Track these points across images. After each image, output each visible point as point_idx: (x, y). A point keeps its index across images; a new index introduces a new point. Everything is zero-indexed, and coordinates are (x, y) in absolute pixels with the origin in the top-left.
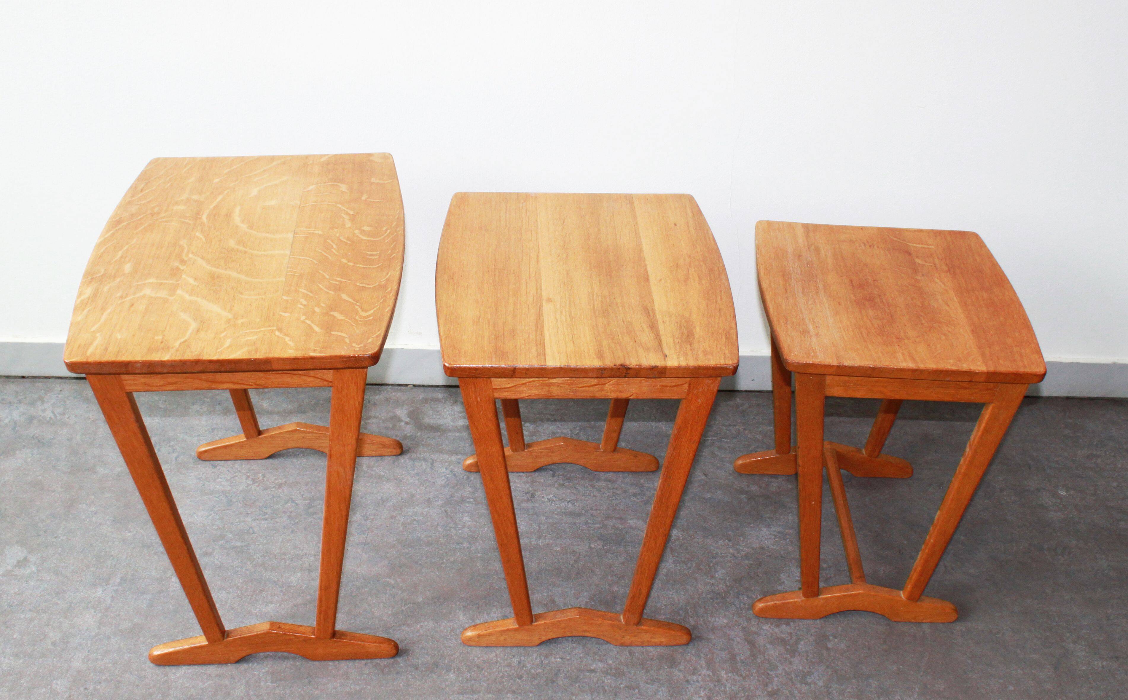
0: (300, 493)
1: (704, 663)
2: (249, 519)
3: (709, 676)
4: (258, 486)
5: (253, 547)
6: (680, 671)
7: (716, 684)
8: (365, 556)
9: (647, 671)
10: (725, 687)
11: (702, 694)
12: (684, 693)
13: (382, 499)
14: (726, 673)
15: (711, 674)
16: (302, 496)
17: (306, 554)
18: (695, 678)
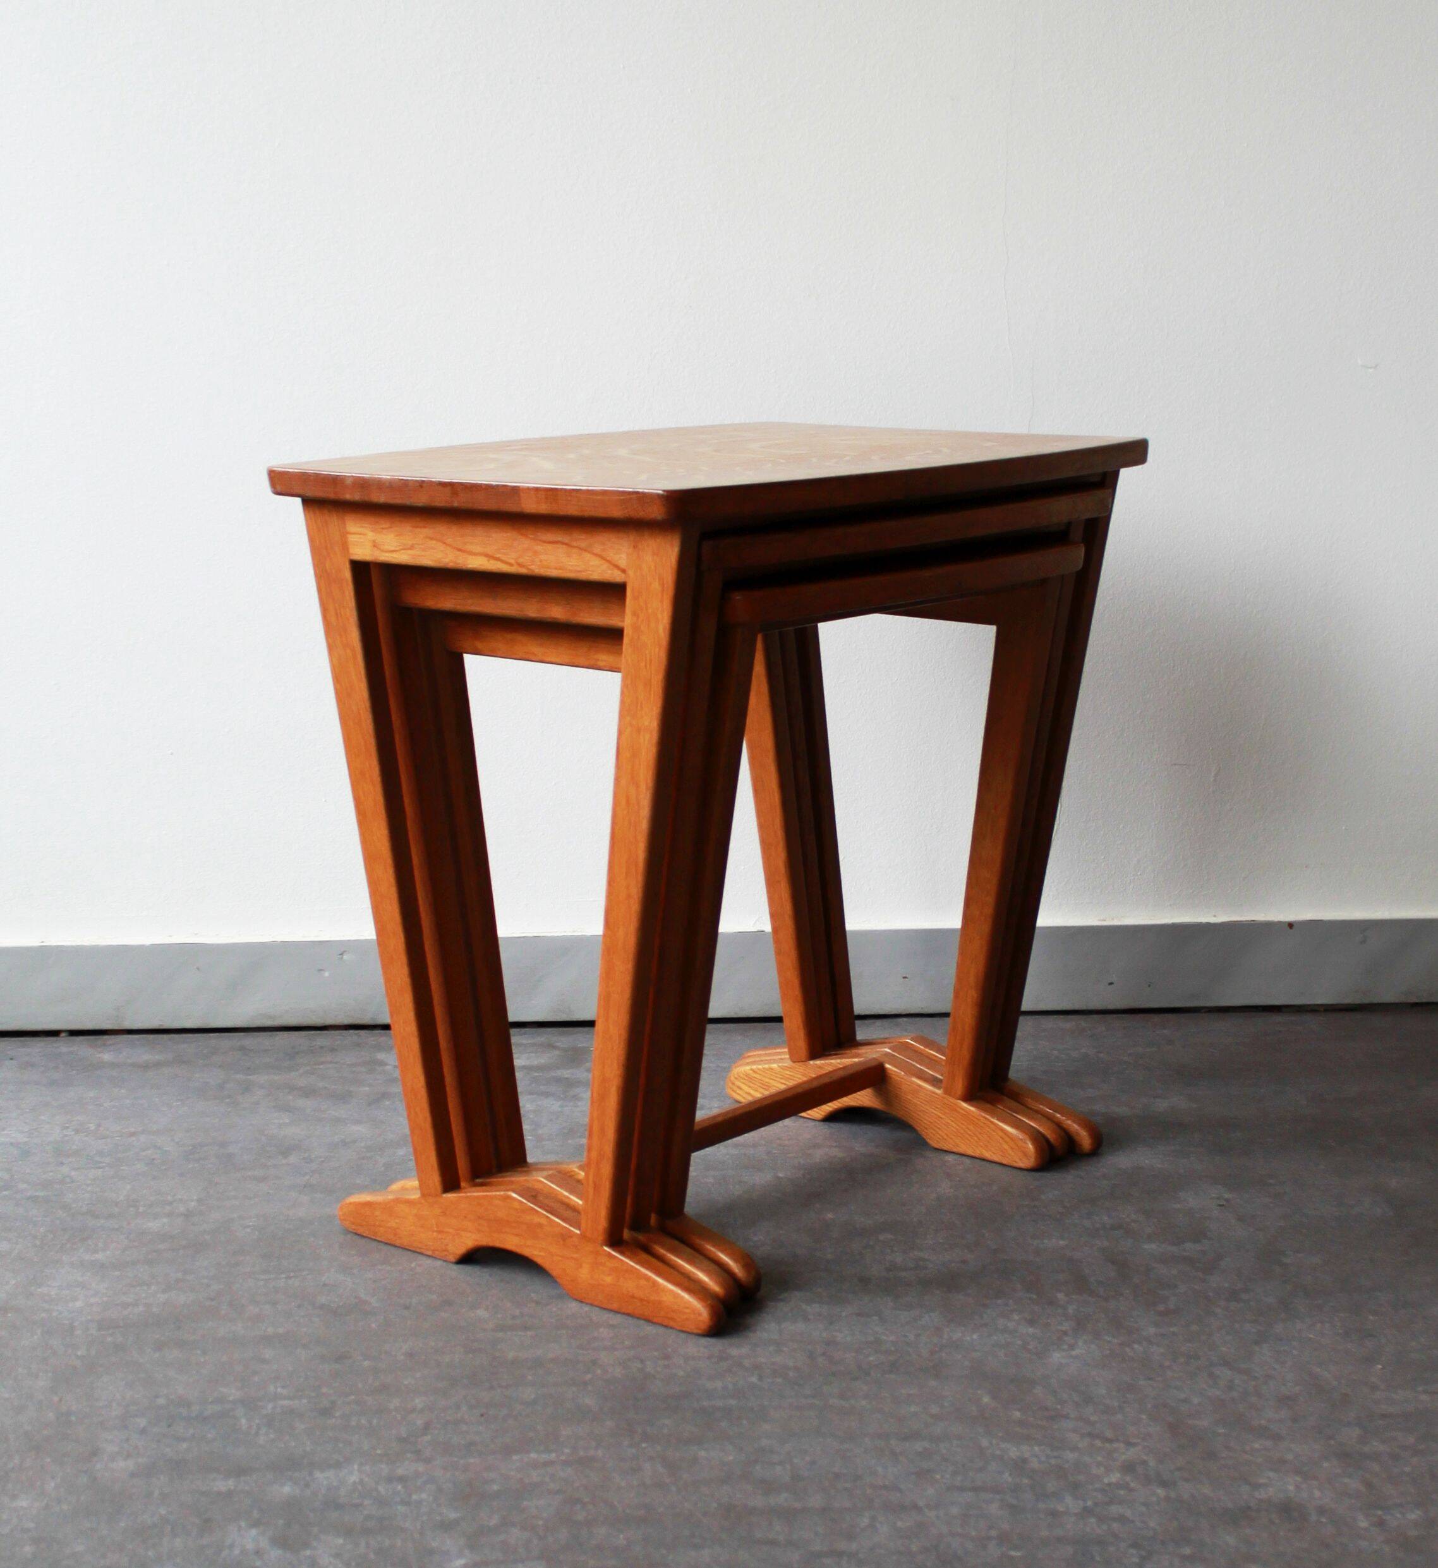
2: (65, 1169)
3: (1030, 1299)
4: (86, 1136)
5: (70, 1195)
7: (1046, 1306)
10: (1065, 1309)
15: (1034, 1296)
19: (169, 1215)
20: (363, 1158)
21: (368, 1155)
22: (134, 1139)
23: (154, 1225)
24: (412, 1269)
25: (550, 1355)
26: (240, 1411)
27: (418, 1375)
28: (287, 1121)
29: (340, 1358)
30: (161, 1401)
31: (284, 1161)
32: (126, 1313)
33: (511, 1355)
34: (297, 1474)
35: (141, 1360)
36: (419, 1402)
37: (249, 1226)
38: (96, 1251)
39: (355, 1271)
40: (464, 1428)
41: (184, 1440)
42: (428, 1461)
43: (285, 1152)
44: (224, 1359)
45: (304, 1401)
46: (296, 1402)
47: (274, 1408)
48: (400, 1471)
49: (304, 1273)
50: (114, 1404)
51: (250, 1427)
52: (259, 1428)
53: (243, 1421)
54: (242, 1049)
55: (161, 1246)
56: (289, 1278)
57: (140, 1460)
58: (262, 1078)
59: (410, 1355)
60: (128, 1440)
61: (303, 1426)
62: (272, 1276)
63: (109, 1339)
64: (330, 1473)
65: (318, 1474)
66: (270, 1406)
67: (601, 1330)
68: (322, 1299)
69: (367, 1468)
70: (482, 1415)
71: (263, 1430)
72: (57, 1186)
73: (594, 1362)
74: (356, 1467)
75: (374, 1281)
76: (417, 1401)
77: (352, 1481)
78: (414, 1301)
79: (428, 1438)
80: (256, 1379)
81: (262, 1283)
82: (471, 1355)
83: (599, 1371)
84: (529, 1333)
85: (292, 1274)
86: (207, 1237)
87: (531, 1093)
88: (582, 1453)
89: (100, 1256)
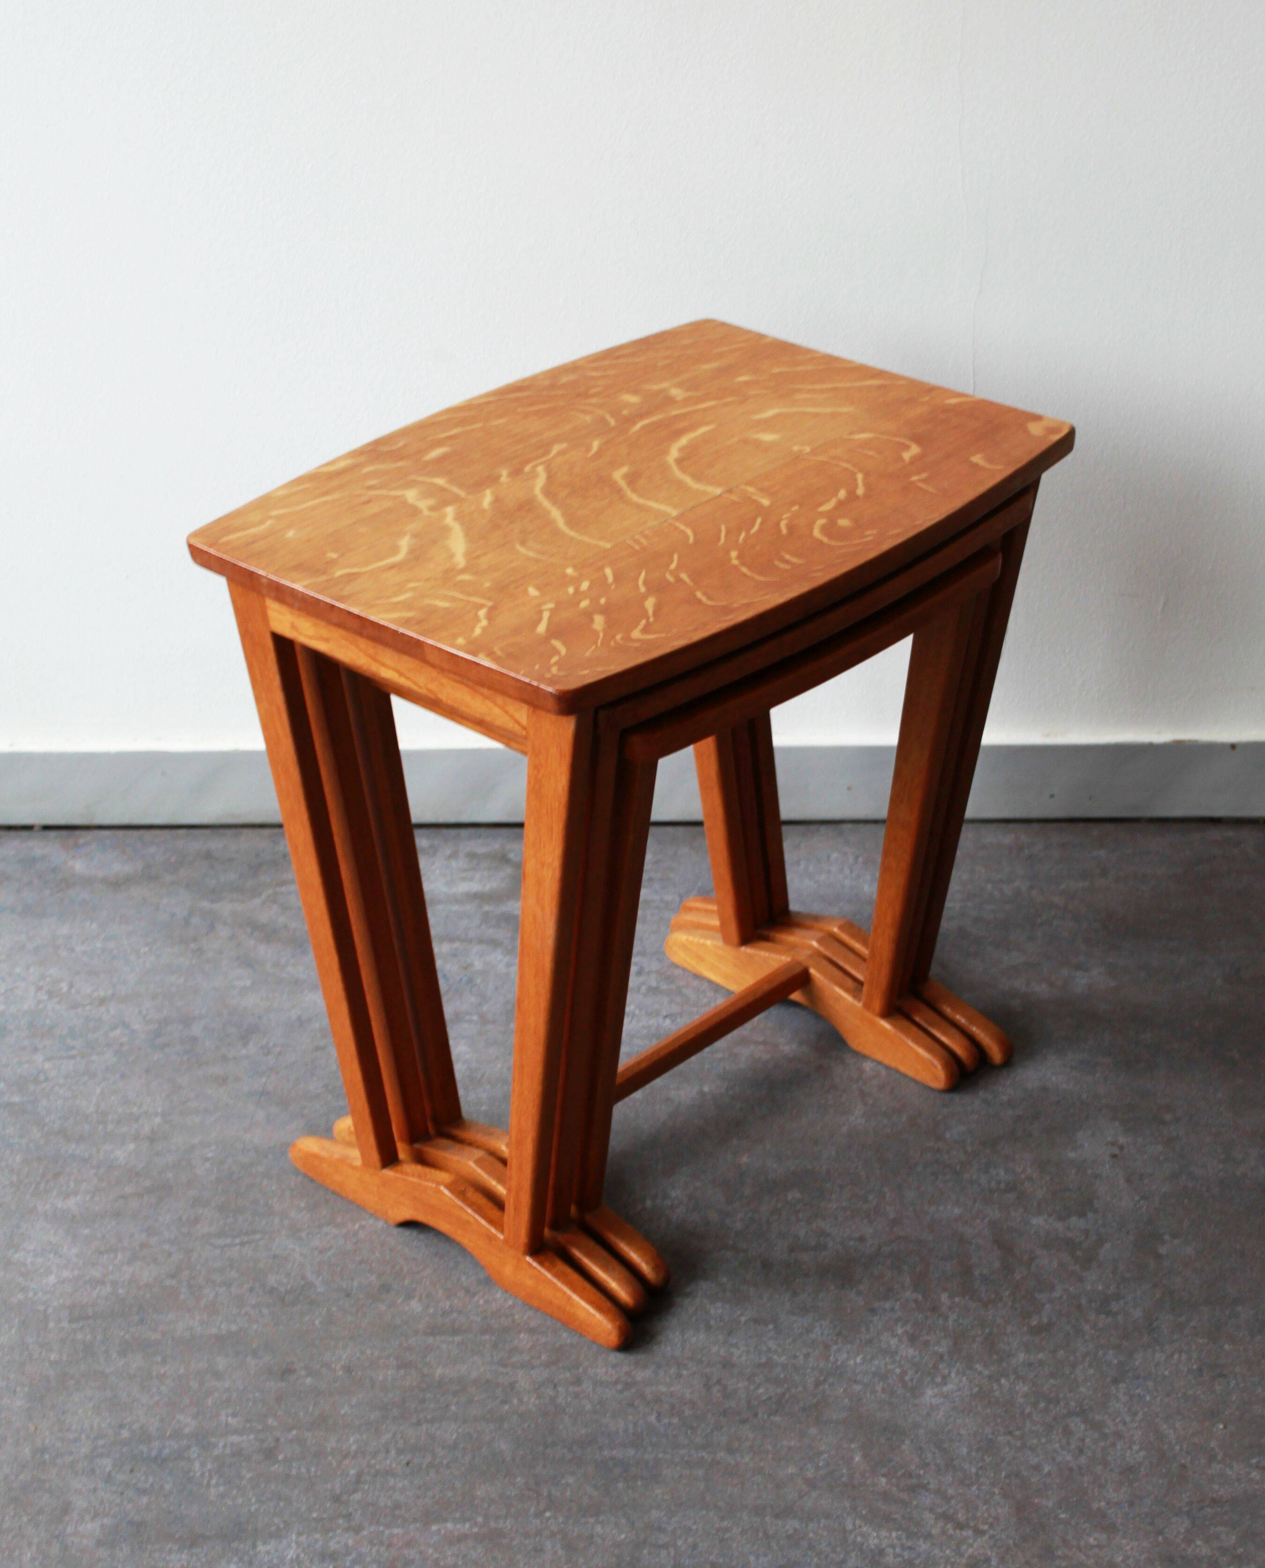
0: (140, 1012)
1: (907, 1280)
2: (39, 1058)
3: (916, 1301)
4: (59, 1003)
5: (44, 1102)
6: (859, 1293)
7: (929, 1314)
8: (261, 1115)
9: (795, 1294)
10: (946, 1318)
11: (900, 1331)
12: (863, 1330)
13: (299, 1018)
14: (951, 1297)
15: (920, 1297)
16: (144, 1017)
17: (146, 1113)
18: (888, 1305)
19: (136, 1138)
20: (317, 1048)
21: (322, 1043)
22: (103, 1009)
23: (122, 1154)
24: (356, 1234)
25: (474, 1374)
26: (194, 1452)
27: (354, 1402)
28: (248, 983)
29: (287, 1372)
30: (125, 1433)
31: (244, 1052)
32: (95, 1294)
33: (439, 1371)
34: (241, 1546)
35: (107, 1371)
36: (352, 1443)
37: (208, 1159)
38: (67, 1196)
39: (303, 1234)
40: (392, 1482)
41: (144, 1492)
42: (357, 1530)
43: (245, 1037)
44: (182, 1371)
45: (252, 1437)
46: (245, 1437)
47: (225, 1446)
48: (333, 1545)
49: (258, 1236)
50: (83, 1436)
51: (203, 1474)
52: (211, 1477)
53: (197, 1465)
54: (208, 856)
55: (129, 1190)
56: (242, 1244)
57: (106, 1521)
58: (225, 908)
59: (348, 1370)
60: (95, 1490)
61: (249, 1476)
62: (228, 1241)
63: (80, 1336)
64: (272, 1545)
65: (261, 1548)
66: (221, 1444)
67: (522, 1336)
68: (272, 1280)
69: (303, 1538)
70: (408, 1464)
71: (214, 1482)
72: (32, 1087)
73: (512, 1385)
74: (294, 1537)
75: (321, 1252)
76: (352, 1440)
77: (289, 1557)
78: (355, 1284)
79: (357, 1496)
80: (210, 1402)
81: (218, 1252)
82: (402, 1372)
83: (515, 1401)
84: (458, 1339)
85: (246, 1239)
86: (170, 1175)
87: (481, 941)
88: (492, 1524)
89: (72, 1204)
